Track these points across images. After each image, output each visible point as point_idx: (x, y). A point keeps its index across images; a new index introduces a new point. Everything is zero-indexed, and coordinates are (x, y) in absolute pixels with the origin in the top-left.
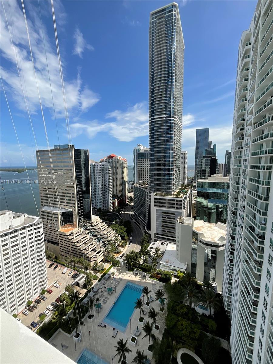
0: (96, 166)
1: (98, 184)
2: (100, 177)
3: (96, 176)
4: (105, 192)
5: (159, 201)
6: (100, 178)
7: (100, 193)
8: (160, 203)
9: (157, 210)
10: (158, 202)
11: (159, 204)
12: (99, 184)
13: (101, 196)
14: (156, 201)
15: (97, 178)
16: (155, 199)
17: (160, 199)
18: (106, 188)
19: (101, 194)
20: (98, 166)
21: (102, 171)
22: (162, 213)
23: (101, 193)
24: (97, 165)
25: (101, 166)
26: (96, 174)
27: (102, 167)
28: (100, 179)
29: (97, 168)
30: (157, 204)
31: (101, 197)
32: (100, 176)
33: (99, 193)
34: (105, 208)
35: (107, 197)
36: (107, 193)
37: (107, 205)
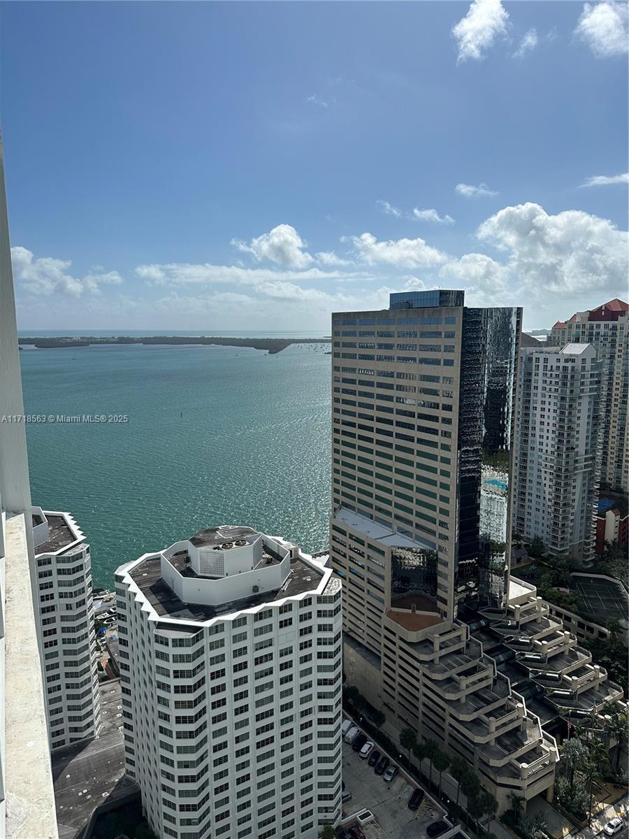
0: (537, 359)
1: (541, 437)
2: (552, 407)
3: (535, 402)
4: (566, 477)
6: (552, 414)
7: (543, 475)
12: (544, 440)
13: (547, 490)
15: (538, 412)
18: (576, 461)
19: (548, 483)
20: (546, 360)
21: (564, 384)
23: (548, 477)
24: (542, 357)
25: (562, 364)
26: (536, 395)
27: (565, 368)
28: (551, 418)
29: (541, 371)
31: (548, 497)
32: (552, 405)
33: (539, 477)
34: (562, 546)
35: (577, 497)
36: (575, 480)
37: (570, 531)
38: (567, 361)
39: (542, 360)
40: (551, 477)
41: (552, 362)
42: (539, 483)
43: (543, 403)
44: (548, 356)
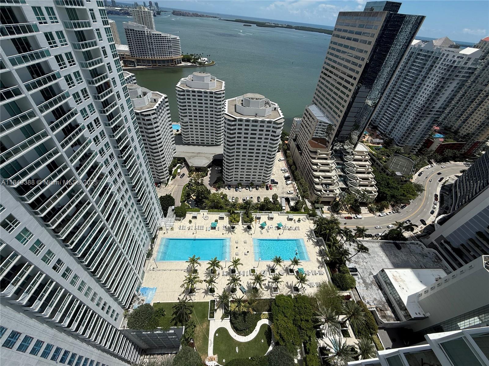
4: (421, 116)
6: (433, 86)
7: (411, 113)
12: (421, 98)
13: (409, 120)
18: (431, 111)
19: (411, 117)
20: (447, 56)
21: (448, 71)
23: (413, 115)
24: (446, 53)
27: (454, 61)
29: (441, 62)
31: (408, 123)
33: (409, 114)
34: (402, 144)
35: (421, 127)
36: (425, 119)
37: (409, 140)
38: (458, 57)
39: (445, 55)
40: (414, 115)
41: (450, 58)
42: (408, 117)
43: (432, 79)
44: (450, 53)
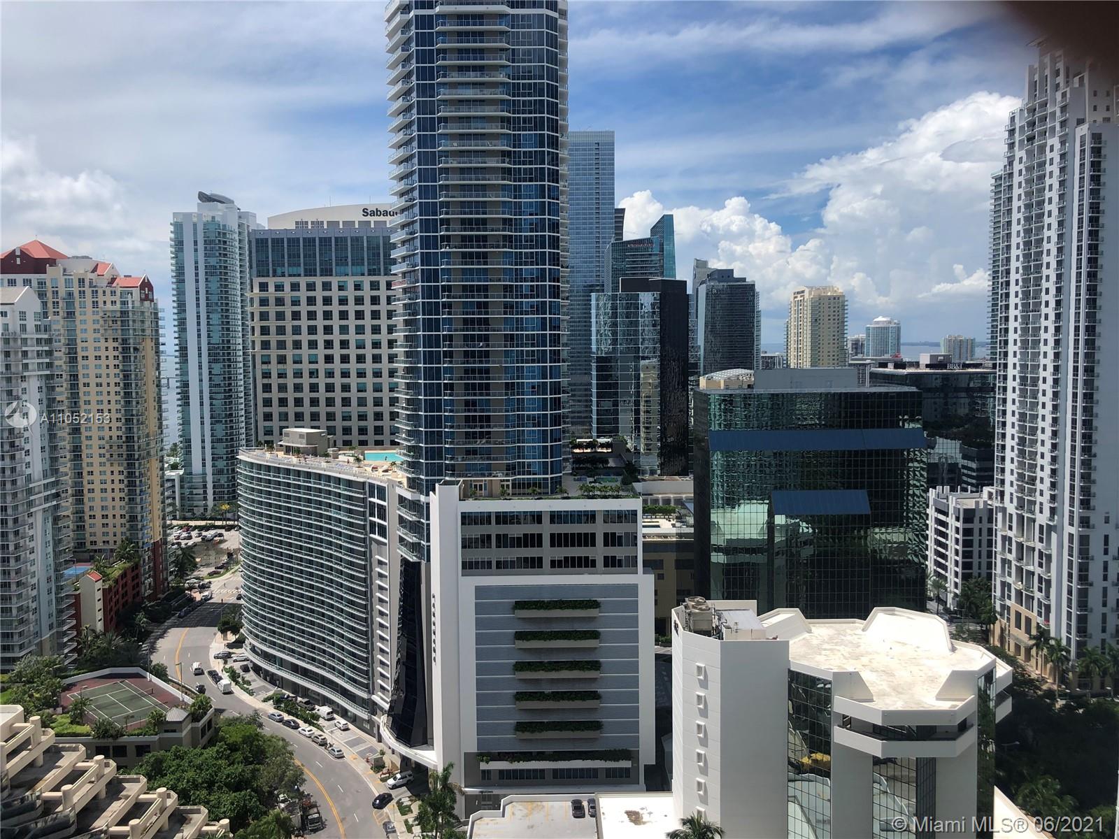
5: (494, 529)
8: (503, 541)
9: (480, 592)
10: (485, 541)
11: (494, 554)
14: (477, 531)
16: (467, 519)
17: (503, 518)
22: (520, 605)
30: (479, 554)
